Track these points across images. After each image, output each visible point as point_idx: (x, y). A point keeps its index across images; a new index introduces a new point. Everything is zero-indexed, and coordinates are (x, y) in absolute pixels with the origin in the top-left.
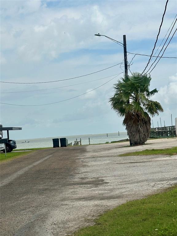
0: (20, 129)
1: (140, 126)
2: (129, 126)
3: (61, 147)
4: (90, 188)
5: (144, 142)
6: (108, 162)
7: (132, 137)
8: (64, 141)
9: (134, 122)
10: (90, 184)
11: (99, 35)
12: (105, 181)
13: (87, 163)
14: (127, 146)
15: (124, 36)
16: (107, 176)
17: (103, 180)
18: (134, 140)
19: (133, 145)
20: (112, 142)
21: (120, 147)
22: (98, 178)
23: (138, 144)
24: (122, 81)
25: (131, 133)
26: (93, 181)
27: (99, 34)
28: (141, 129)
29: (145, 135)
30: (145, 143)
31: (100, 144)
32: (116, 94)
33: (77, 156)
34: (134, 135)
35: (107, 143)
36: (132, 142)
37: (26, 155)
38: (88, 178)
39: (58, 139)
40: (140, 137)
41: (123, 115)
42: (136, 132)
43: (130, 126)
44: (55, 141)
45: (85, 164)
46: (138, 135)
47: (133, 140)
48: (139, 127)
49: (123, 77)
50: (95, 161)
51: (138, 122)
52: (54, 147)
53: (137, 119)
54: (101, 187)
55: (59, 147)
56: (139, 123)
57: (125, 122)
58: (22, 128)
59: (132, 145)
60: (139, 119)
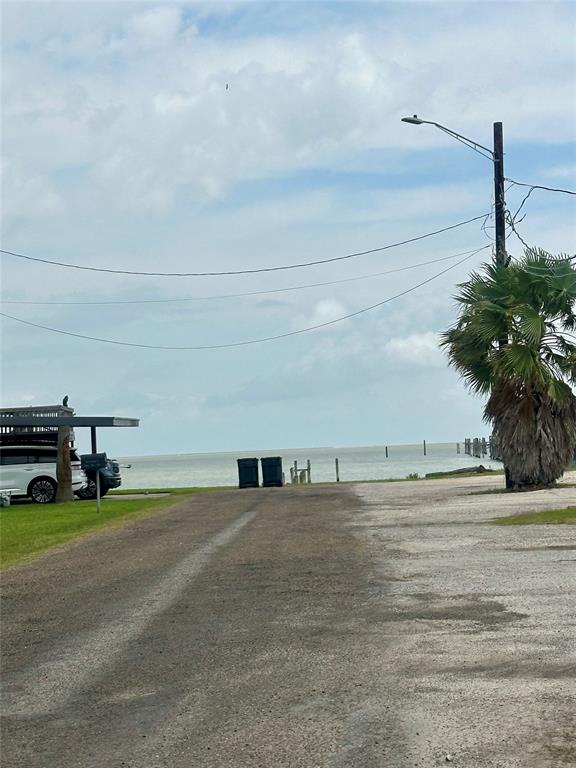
0: (134, 423)
1: (543, 427)
2: (504, 425)
3: (265, 485)
4: (475, 632)
5: (553, 480)
6: (470, 542)
7: (513, 462)
8: (273, 465)
9: (522, 411)
10: (462, 617)
11: (414, 121)
12: (509, 609)
13: (398, 542)
14: (496, 492)
15: (498, 127)
16: (502, 590)
17: (500, 607)
18: (521, 470)
19: (516, 487)
20: (429, 476)
21: (472, 494)
22: (475, 597)
23: (533, 483)
24: (484, 275)
25: (512, 447)
26: (468, 608)
27: (415, 116)
28: (544, 435)
29: (557, 454)
30: (558, 481)
31: (391, 481)
32: (465, 319)
33: (348, 520)
34: (522, 454)
35: (414, 477)
36: (513, 476)
37: (164, 511)
38: (439, 597)
39: (256, 460)
40: (540, 461)
41: (486, 389)
42: (528, 444)
43: (511, 423)
44: (247, 467)
45: (395, 546)
46: (535, 454)
47: (518, 472)
48: (539, 428)
49: (491, 263)
50: (423, 538)
51: (536, 411)
52: (242, 485)
53: (534, 402)
54: (512, 631)
55: (257, 485)
56: (538, 416)
57: (491, 410)
58: (138, 420)
59: (511, 486)
60: (539, 401)
